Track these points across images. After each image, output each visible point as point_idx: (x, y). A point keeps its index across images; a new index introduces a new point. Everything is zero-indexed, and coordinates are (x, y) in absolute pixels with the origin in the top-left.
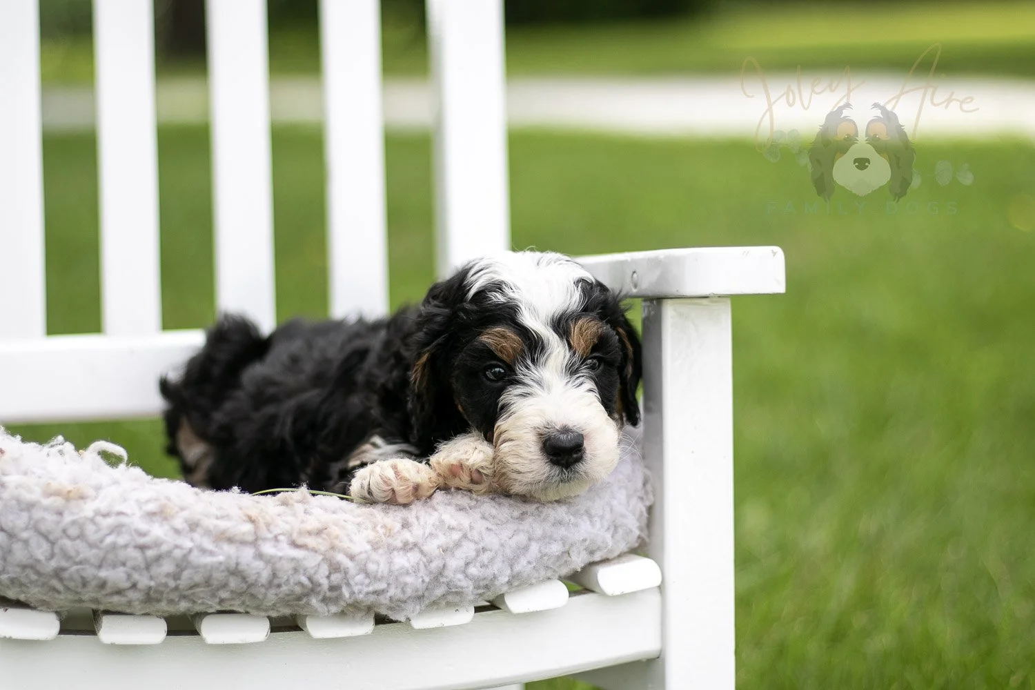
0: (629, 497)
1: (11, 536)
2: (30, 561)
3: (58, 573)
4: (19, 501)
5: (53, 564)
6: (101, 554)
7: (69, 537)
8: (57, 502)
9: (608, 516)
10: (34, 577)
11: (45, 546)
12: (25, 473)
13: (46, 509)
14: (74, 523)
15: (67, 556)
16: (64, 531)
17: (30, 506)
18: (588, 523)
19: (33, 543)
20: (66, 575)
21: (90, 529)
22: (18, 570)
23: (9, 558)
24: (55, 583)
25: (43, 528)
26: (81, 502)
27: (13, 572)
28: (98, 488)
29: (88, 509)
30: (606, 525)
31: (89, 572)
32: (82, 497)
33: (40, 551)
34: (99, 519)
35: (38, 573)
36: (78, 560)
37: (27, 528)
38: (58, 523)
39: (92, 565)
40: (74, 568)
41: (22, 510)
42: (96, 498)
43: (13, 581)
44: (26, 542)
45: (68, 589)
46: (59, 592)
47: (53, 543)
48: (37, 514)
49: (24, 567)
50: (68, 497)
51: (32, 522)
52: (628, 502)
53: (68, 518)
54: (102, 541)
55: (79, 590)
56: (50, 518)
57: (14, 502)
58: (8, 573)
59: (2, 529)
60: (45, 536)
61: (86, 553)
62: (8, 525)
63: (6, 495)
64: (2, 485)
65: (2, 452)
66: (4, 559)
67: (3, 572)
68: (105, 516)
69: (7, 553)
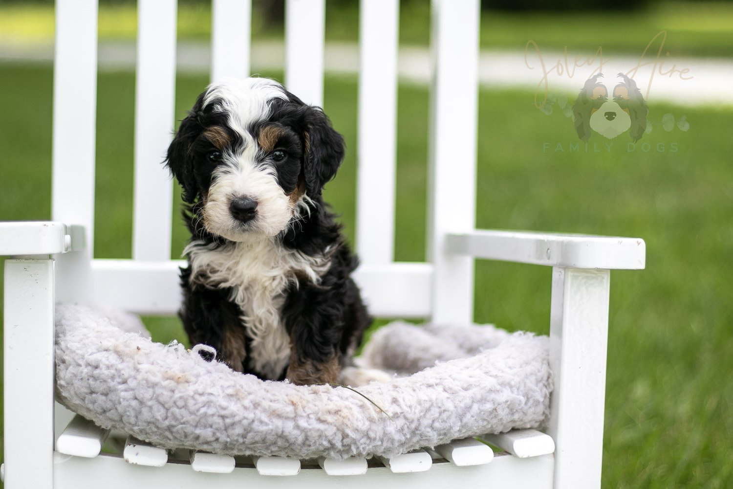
1: (142, 403)
2: (152, 420)
3: (169, 428)
4: (147, 381)
5: (167, 423)
6: (197, 419)
7: (178, 407)
8: (172, 384)
10: (155, 429)
11: (163, 411)
12: (153, 364)
13: (164, 388)
14: (181, 398)
15: (175, 418)
16: (175, 403)
17: (154, 385)
19: (155, 409)
20: (174, 430)
21: (191, 402)
22: (145, 424)
23: (140, 417)
24: (167, 434)
25: (161, 399)
26: (187, 384)
27: (142, 425)
28: (198, 376)
29: (191, 389)
31: (189, 429)
32: (187, 382)
33: (159, 414)
34: (197, 397)
35: (157, 427)
36: (182, 421)
37: (151, 399)
38: (171, 397)
39: (191, 425)
40: (181, 426)
41: (149, 387)
42: (196, 382)
43: (141, 431)
44: (151, 407)
45: (175, 438)
46: (170, 440)
47: (167, 410)
48: (158, 391)
49: (149, 423)
50: (178, 381)
51: (155, 395)
53: (177, 395)
54: (198, 411)
55: (182, 439)
56: (167, 393)
57: (144, 382)
58: (139, 426)
59: (136, 398)
60: (163, 405)
61: (188, 417)
62: (140, 396)
63: (139, 377)
64: (138, 370)
65: (138, 348)
66: (137, 417)
67: (135, 425)
68: (201, 394)
69: (138, 414)
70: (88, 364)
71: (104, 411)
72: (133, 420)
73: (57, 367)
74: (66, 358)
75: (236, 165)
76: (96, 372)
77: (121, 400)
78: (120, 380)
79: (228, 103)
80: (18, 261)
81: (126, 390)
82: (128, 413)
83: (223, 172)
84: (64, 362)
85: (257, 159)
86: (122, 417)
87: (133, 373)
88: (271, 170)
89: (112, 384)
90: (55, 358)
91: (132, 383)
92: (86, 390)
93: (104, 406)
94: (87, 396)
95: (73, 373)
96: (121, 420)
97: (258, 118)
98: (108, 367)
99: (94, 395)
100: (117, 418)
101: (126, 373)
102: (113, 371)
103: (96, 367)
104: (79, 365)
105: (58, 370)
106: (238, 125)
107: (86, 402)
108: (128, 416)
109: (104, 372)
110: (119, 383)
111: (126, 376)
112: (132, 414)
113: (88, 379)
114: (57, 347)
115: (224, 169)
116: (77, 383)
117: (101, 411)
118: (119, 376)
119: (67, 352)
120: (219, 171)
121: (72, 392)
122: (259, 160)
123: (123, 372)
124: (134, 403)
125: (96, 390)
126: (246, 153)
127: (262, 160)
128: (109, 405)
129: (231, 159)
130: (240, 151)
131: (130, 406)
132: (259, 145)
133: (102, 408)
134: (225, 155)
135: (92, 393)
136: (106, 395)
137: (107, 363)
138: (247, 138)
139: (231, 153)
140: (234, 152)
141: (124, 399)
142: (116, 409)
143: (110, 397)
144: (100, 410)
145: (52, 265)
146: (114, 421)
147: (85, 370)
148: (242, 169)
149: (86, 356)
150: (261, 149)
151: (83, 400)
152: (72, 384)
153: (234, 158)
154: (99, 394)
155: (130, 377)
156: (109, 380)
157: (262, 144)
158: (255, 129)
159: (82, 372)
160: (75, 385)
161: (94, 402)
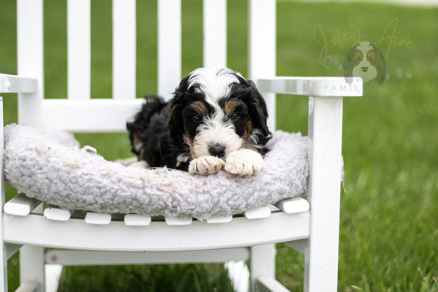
0: (297, 172)
1: (51, 181)
2: (57, 191)
3: (68, 196)
4: (54, 168)
5: (66, 193)
6: (84, 189)
7: (72, 183)
8: (68, 169)
9: (288, 179)
10: (59, 197)
11: (63, 185)
12: (58, 157)
13: (64, 171)
14: (74, 177)
15: (71, 190)
16: (70, 180)
17: (58, 170)
18: (279, 182)
19: (59, 184)
20: (71, 197)
21: (80, 180)
22: (53, 194)
23: (50, 190)
24: (67, 199)
25: (62, 178)
26: (77, 169)
27: (52, 195)
28: (84, 164)
29: (79, 172)
30: (287, 183)
31: (79, 196)
32: (78, 167)
33: (61, 187)
34: (83, 176)
35: (61, 196)
36: (75, 191)
37: (56, 178)
38: (68, 177)
39: (80, 194)
40: (74, 194)
41: (55, 171)
42: (83, 168)
43: (52, 198)
44: (56, 183)
45: (72, 202)
46: (69, 203)
47: (66, 184)
48: (60, 173)
49: (56, 193)
50: (72, 167)
51: (58, 176)
52: (297, 174)
53: (72, 175)
54: (84, 184)
55: (76, 203)
56: (65, 175)
57: (52, 168)
58: (50, 195)
59: (48, 178)
60: (63, 182)
61: (78, 189)
62: (50, 177)
63: (49, 165)
64: (48, 161)
65: (49, 148)
66: (48, 190)
67: (47, 195)
68: (86, 175)
69: (49, 187)
70: (20, 159)
71: (30, 187)
72: (46, 191)
73: (5, 162)
74: (8, 155)
75: (211, 125)
76: (25, 163)
77: (39, 179)
78: (38, 167)
79: (204, 87)
81: (42, 174)
82: (43, 187)
83: (203, 128)
84: (8, 158)
85: (224, 120)
86: (40, 189)
87: (46, 163)
88: (232, 126)
89: (33, 170)
90: (4, 156)
91: (45, 169)
92: (18, 174)
93: (30, 184)
94: (20, 178)
95: (12, 165)
96: (40, 192)
97: (223, 96)
98: (31, 160)
99: (24, 177)
100: (37, 191)
101: (42, 162)
102: (34, 162)
103: (25, 160)
104: (15, 160)
105: (5, 164)
106: (212, 100)
107: (20, 182)
108: (43, 189)
109: (29, 163)
110: (38, 169)
111: (42, 165)
112: (46, 188)
113: (20, 168)
114: (5, 149)
115: (204, 126)
116: (14, 171)
117: (28, 187)
118: (38, 165)
119: (9, 152)
120: (201, 127)
121: (12, 176)
122: (225, 121)
123: (40, 162)
124: (46, 181)
125: (25, 174)
126: (217, 117)
127: (226, 121)
128: (32, 183)
129: (208, 121)
130: (213, 116)
131: (44, 183)
132: (224, 112)
133: (29, 185)
134: (205, 119)
135: (23, 176)
136: (30, 177)
137: (31, 157)
138: (217, 108)
139: (208, 117)
140: (210, 116)
141: (40, 179)
142: (37, 185)
143: (33, 178)
146: (36, 193)
147: (18, 162)
148: (215, 127)
149: (19, 154)
150: (226, 115)
151: (18, 180)
153: (210, 120)
154: (26, 176)
155: (44, 165)
156: (32, 168)
157: (226, 111)
158: (222, 103)
159: (16, 164)
160: (13, 172)
161: (24, 181)
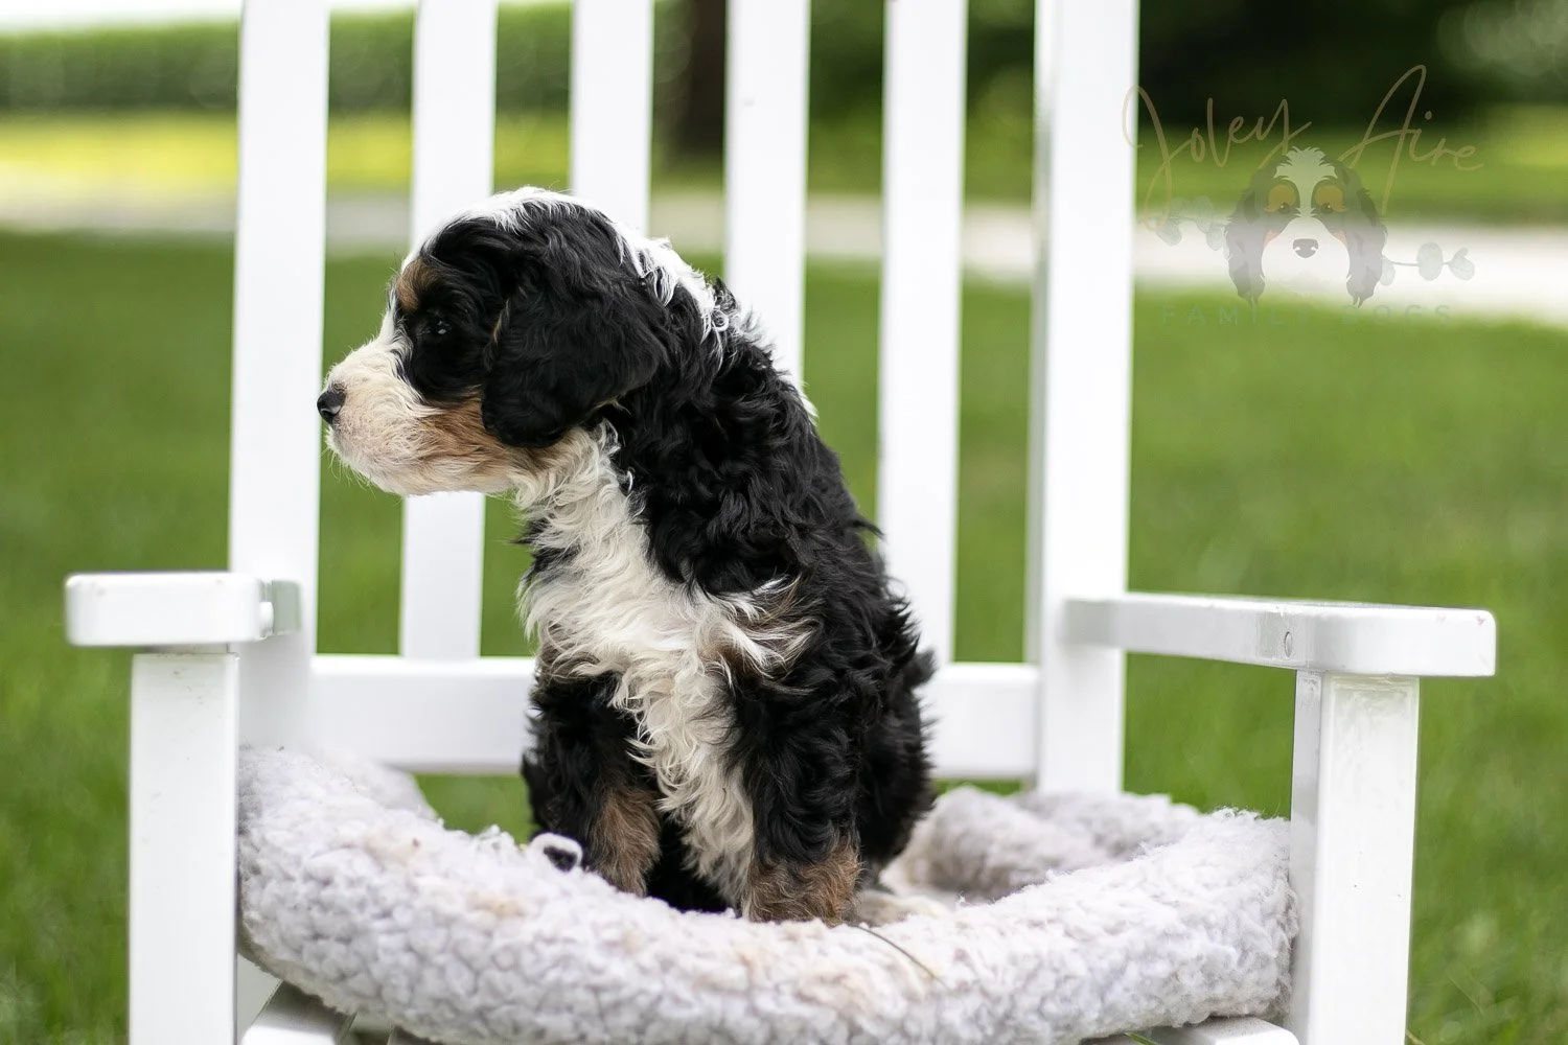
0: (1264, 916)
1: (422, 959)
2: (445, 995)
3: (482, 1014)
4: (435, 913)
5: (476, 1002)
6: (541, 993)
7: (499, 967)
8: (487, 919)
10: (449, 1015)
11: (467, 976)
12: (446, 875)
13: (471, 927)
14: (507, 948)
15: (493, 991)
16: (493, 959)
17: (449, 922)
19: (451, 971)
20: (493, 1016)
21: (527, 959)
22: (430, 1004)
23: (419, 989)
24: (477, 1025)
25: (465, 952)
26: (518, 921)
27: (423, 1007)
28: (541, 902)
29: (526, 931)
31: (524, 1015)
32: (520, 914)
33: (460, 982)
34: (541, 946)
35: (456, 1011)
36: (511, 996)
37: (443, 951)
38: (485, 947)
39: (528, 1007)
40: (505, 1009)
41: (438, 925)
42: (537, 916)
43: (421, 1018)
44: (442, 970)
45: (494, 1034)
46: (481, 1037)
47: (477, 974)
48: (459, 933)
49: (438, 1002)
50: (500, 913)
51: (450, 944)
53: (498, 942)
54: (542, 975)
55: (509, 1036)
56: (475, 939)
57: (429, 914)
58: (416, 1008)
59: (409, 949)
60: (468, 963)
61: (520, 990)
62: (419, 945)
63: (418, 903)
64: (414, 890)
65: (416, 843)
66: (412, 988)
67: (409, 1005)
68: (550, 941)
69: (415, 983)
70: (308, 877)
71: (343, 977)
72: (403, 995)
73: (243, 882)
74: (262, 862)
76: (327, 893)
77: (380, 953)
78: (375, 910)
80: (162, 657)
81: (390, 932)
82: (394, 981)
84: (256, 871)
86: (380, 988)
87: (404, 895)
89: (359, 918)
90: (238, 863)
91: (402, 917)
92: (301, 931)
93: (342, 965)
94: (306, 943)
95: (276, 896)
96: (380, 996)
98: (352, 883)
99: (321, 943)
100: (369, 990)
101: (390, 895)
102: (361, 892)
103: (327, 883)
104: (289, 878)
105: (244, 890)
107: (305, 957)
108: (394, 987)
109: (342, 893)
110: (375, 917)
111: (390, 901)
112: (402, 981)
113: (309, 909)
114: (242, 839)
116: (285, 917)
117: (336, 975)
118: (376, 902)
119: (264, 850)
121: (275, 936)
123: (382, 893)
124: (407, 960)
125: (326, 932)
128: (352, 963)
131: (397, 965)
133: (339, 971)
135: (317, 936)
136: (346, 940)
137: (350, 874)
141: (386, 950)
142: (369, 972)
143: (360, 945)
144: (333, 974)
145: (233, 665)
146: (364, 997)
147: (303, 890)
149: (306, 860)
151: (298, 951)
152: (275, 919)
154: (332, 939)
155: (398, 903)
156: (354, 911)
159: (295, 894)
160: (282, 921)
161: (321, 957)
